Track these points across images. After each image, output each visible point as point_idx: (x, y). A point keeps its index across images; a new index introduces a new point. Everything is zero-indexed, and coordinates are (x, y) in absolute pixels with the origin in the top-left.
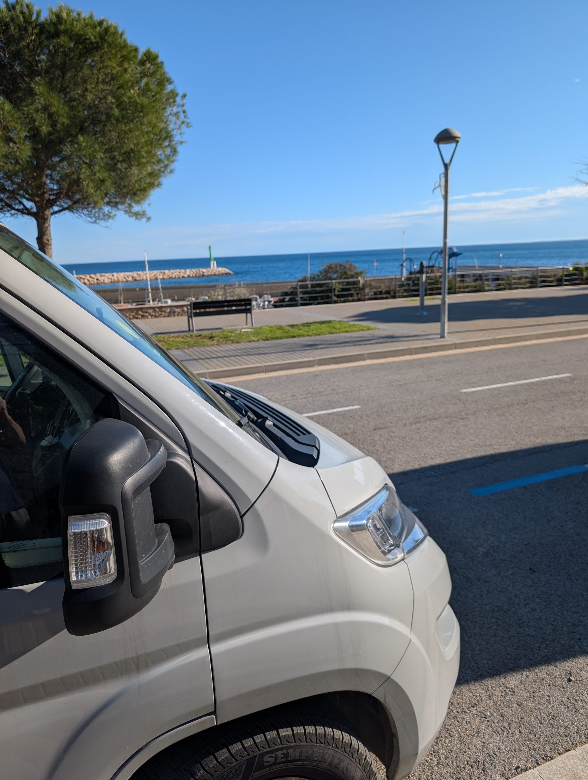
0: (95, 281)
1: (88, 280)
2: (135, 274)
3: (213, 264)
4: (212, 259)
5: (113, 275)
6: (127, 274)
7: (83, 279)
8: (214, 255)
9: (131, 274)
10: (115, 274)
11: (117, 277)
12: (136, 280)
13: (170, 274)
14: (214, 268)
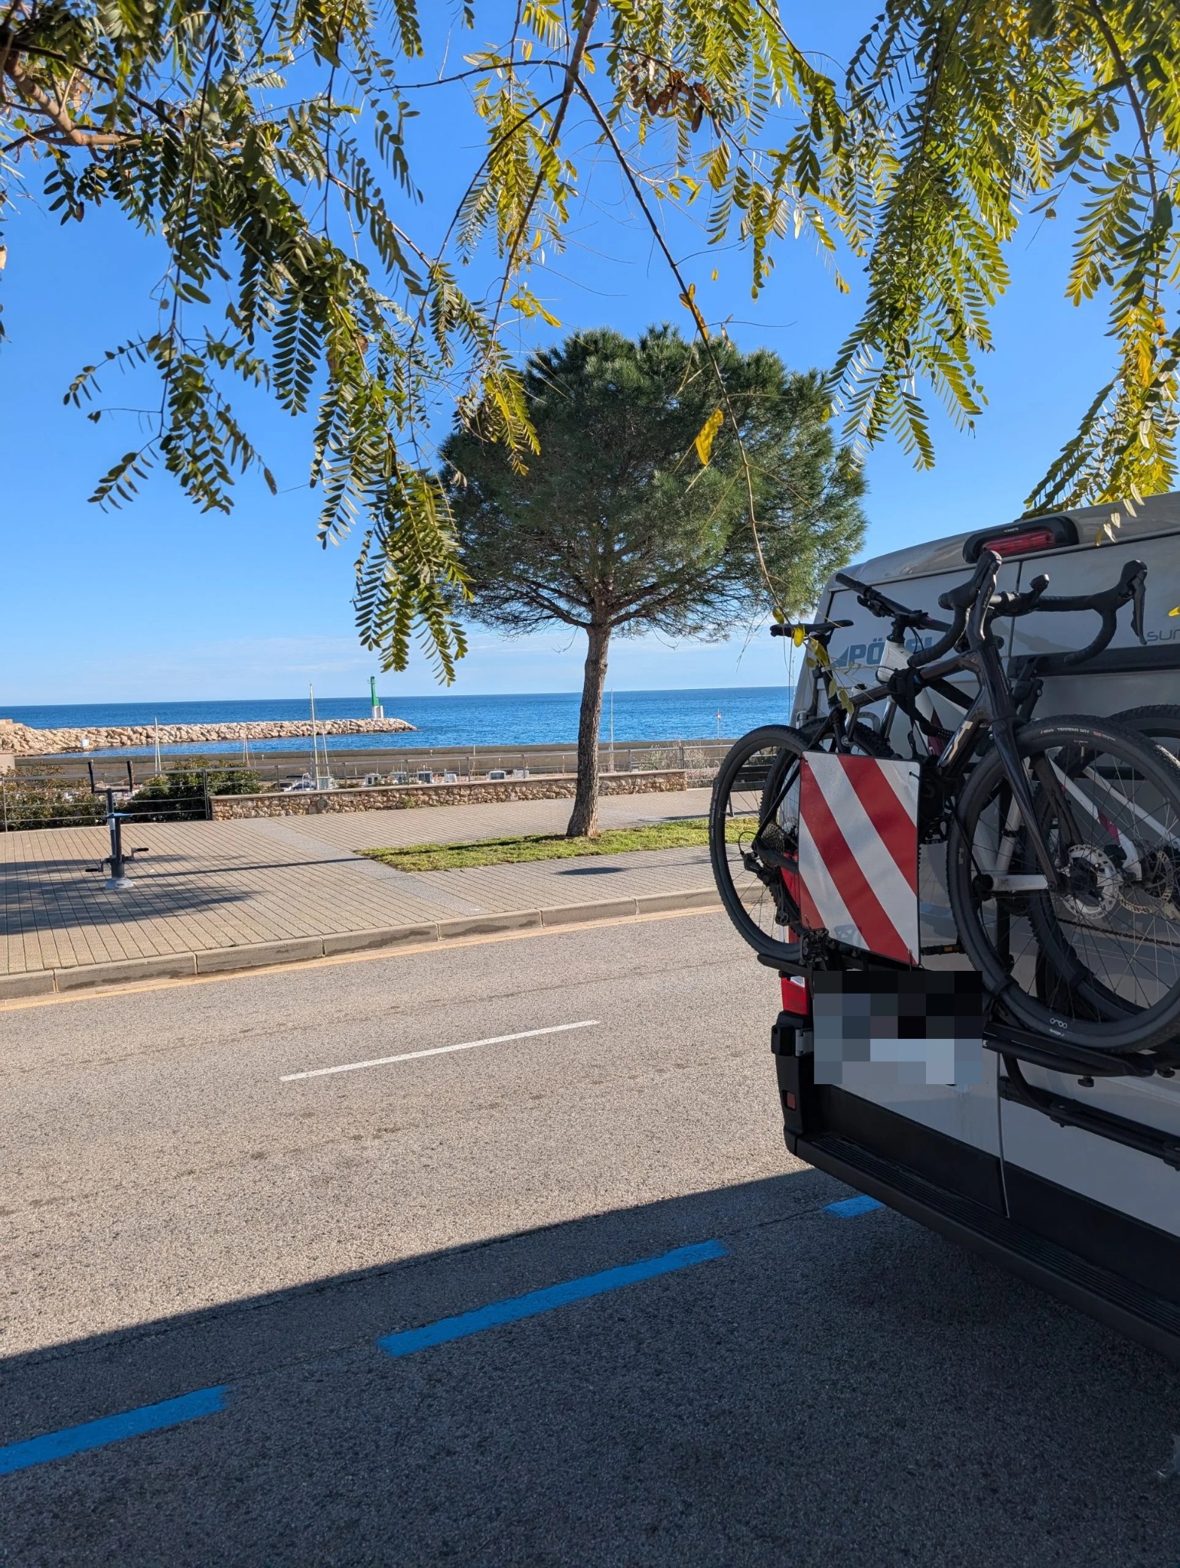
0: (143, 738)
1: (129, 738)
2: (223, 727)
3: (378, 711)
4: (376, 701)
5: (179, 729)
6: (209, 727)
7: (120, 734)
8: (378, 694)
9: (216, 726)
10: (184, 727)
11: (187, 732)
12: (225, 738)
13: (293, 728)
14: (379, 719)
